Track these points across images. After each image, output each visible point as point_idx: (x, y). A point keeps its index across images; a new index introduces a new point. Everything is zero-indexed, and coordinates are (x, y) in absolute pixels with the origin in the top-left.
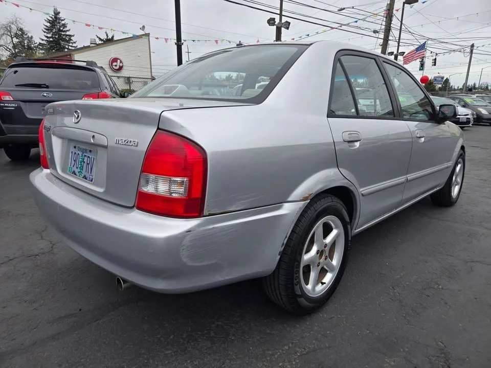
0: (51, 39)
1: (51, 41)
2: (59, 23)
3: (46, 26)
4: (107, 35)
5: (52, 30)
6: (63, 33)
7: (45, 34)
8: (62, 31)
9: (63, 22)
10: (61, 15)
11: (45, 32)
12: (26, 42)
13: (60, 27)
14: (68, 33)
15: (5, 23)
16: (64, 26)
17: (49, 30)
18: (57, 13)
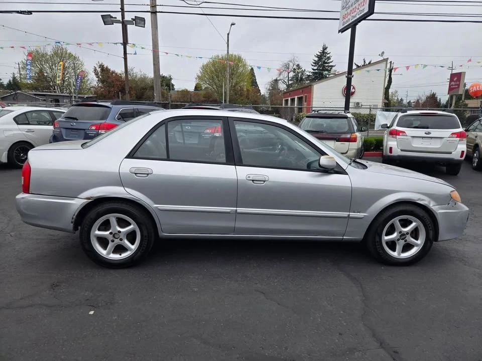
0: (316, 71)
1: (316, 73)
2: (325, 56)
3: (315, 61)
4: (365, 62)
5: (318, 63)
6: (326, 65)
7: (313, 67)
8: (327, 63)
9: (328, 55)
10: (328, 51)
11: (313, 65)
12: (300, 75)
13: (325, 59)
14: (331, 64)
15: (286, 62)
16: (329, 58)
17: (316, 63)
18: (325, 48)
